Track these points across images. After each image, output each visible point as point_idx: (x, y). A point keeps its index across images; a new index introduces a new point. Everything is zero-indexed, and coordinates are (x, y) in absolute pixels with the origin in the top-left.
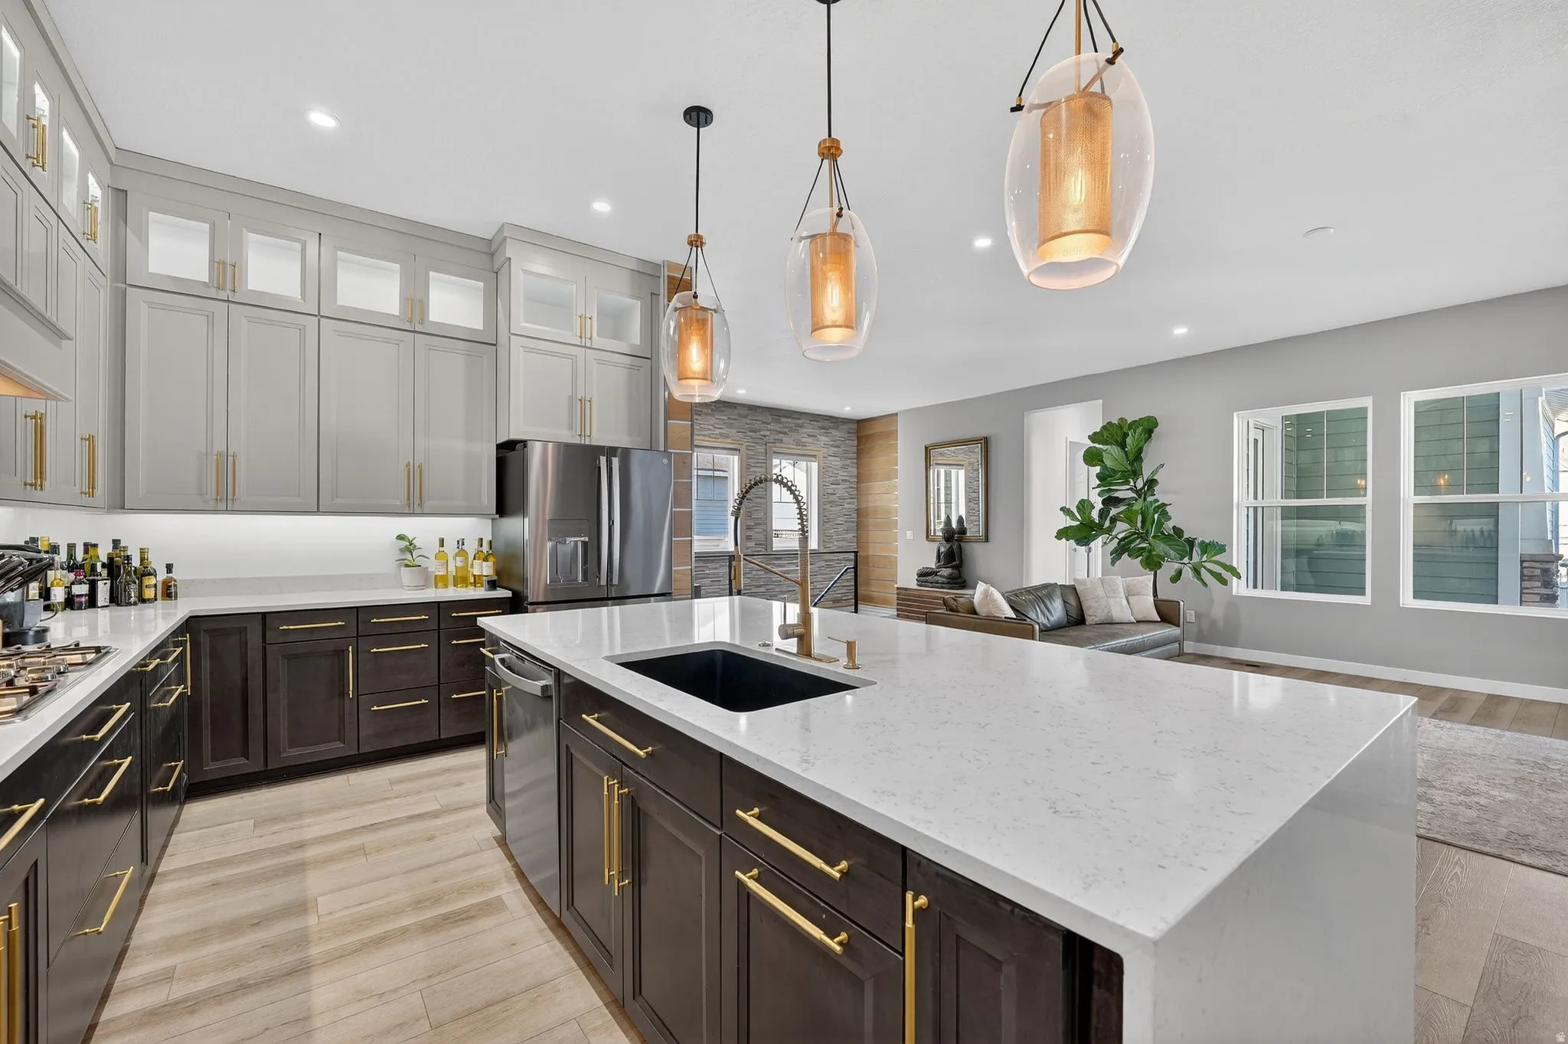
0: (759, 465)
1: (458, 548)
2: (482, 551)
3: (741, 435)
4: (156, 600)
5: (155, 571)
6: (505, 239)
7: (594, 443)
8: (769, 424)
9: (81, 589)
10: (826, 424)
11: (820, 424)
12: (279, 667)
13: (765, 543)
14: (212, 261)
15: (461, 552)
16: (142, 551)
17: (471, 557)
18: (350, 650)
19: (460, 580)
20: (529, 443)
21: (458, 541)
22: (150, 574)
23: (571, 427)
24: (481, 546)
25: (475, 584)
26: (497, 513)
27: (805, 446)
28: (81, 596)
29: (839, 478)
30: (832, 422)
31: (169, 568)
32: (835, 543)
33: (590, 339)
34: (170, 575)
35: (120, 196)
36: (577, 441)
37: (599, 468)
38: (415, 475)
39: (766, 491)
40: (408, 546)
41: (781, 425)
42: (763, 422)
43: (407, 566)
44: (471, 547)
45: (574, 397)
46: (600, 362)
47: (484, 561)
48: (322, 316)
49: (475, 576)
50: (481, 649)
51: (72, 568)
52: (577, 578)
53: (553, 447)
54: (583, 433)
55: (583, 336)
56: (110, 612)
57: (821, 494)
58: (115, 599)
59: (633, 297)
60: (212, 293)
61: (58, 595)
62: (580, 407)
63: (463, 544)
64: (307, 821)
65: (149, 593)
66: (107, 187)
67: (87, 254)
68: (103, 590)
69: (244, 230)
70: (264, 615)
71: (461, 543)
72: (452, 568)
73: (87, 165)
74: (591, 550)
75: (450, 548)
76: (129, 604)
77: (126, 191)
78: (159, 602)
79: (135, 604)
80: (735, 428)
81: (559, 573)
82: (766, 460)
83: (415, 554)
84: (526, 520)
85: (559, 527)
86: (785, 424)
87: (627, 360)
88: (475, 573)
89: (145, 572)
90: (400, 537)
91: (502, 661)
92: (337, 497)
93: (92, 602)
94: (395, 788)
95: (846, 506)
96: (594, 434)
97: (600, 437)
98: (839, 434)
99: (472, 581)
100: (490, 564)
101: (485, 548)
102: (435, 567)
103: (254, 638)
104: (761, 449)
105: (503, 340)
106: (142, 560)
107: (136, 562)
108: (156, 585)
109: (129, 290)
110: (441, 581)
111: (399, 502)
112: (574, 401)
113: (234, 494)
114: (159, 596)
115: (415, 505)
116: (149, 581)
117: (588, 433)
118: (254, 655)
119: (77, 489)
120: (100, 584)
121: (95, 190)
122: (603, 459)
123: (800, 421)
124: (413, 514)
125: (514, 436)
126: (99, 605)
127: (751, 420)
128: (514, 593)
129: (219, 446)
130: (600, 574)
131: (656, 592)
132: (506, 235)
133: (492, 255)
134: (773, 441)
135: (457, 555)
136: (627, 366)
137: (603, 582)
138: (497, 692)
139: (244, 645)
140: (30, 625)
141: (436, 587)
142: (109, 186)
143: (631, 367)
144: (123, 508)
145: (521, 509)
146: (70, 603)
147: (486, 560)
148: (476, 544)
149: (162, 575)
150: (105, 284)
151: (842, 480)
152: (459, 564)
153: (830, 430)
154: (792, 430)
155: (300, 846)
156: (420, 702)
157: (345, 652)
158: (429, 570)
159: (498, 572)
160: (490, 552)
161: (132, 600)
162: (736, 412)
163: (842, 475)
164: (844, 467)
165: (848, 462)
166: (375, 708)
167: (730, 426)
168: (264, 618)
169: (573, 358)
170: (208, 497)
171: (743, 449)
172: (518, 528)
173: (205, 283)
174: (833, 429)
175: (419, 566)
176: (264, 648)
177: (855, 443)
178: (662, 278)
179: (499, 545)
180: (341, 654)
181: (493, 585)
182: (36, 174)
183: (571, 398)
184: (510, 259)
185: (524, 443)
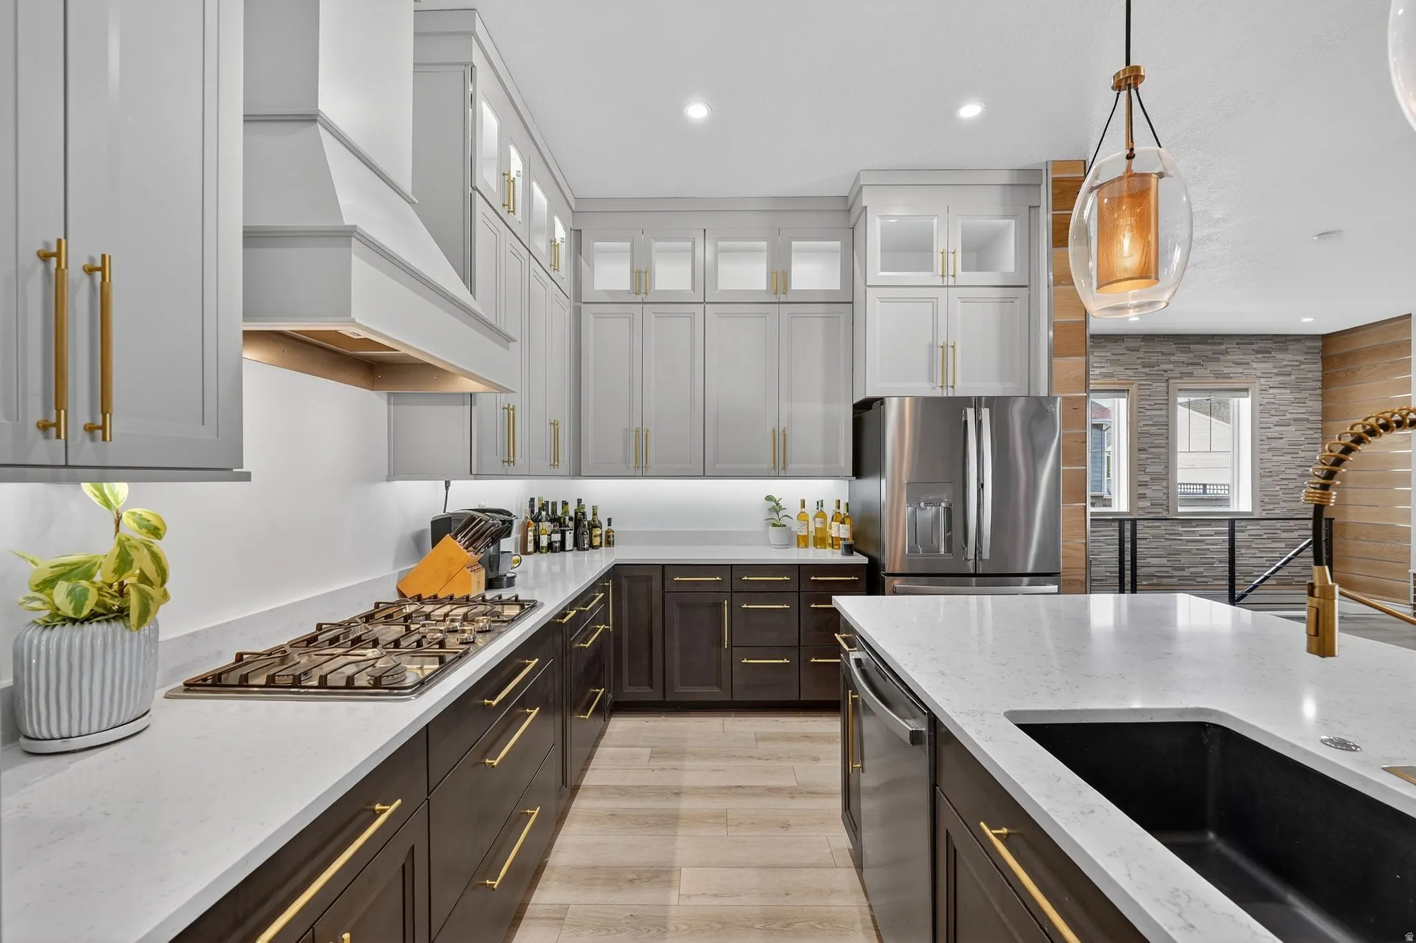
0: (1156, 406)
1: (818, 509)
2: (839, 513)
3: (1130, 373)
4: (601, 546)
5: (601, 525)
6: (861, 188)
7: (957, 394)
8: (1173, 354)
9: (557, 537)
10: (1269, 345)
11: (1255, 347)
12: (674, 613)
13: (1165, 502)
14: (632, 271)
15: (821, 514)
16: (594, 508)
17: (829, 519)
18: (726, 603)
19: (820, 540)
20: (887, 400)
21: (818, 502)
22: (596, 527)
23: (931, 380)
24: (839, 508)
25: (832, 546)
26: (853, 476)
27: (1231, 378)
28: (556, 542)
29: (1288, 416)
30: (1275, 342)
31: (609, 520)
32: (1282, 504)
33: (954, 276)
34: (610, 527)
35: (577, 235)
36: (938, 393)
37: (966, 422)
38: (781, 441)
39: (1167, 438)
40: (774, 506)
41: (1192, 355)
42: (1163, 354)
43: (774, 525)
44: (829, 509)
45: (935, 344)
46: (964, 300)
47: (841, 523)
48: (707, 303)
49: (832, 538)
50: (836, 635)
51: (552, 521)
52: (939, 548)
53: (911, 401)
54: (945, 384)
55: (946, 273)
56: (574, 556)
57: (1258, 438)
58: (577, 545)
59: (1005, 217)
60: (632, 298)
61: (544, 541)
62: (942, 355)
63: (822, 506)
64: (687, 764)
65: (596, 541)
66: (569, 230)
67: (554, 282)
68: (569, 537)
69: (653, 240)
70: (663, 566)
71: (820, 504)
72: (812, 529)
73: (552, 211)
74: (956, 516)
75: (811, 509)
76: (584, 550)
77: (581, 231)
78: (603, 548)
79: (588, 550)
80: (1122, 365)
81: (918, 543)
82: (1168, 400)
83: (781, 513)
84: (883, 482)
85: (918, 489)
86: (1196, 353)
87: (998, 292)
88: (833, 536)
89: (594, 525)
90: (769, 498)
91: (858, 661)
92: (718, 463)
93: (562, 547)
94: (761, 745)
95: (1301, 454)
96: (958, 383)
97: (963, 387)
98: (1290, 357)
99: (830, 542)
100: (847, 526)
101: (843, 510)
102: (797, 527)
103: (656, 585)
104: (1161, 386)
105: (858, 297)
106: (595, 514)
107: (589, 517)
108: (601, 534)
109: (583, 306)
110: (802, 541)
111: (767, 465)
112: (935, 348)
113: (646, 464)
114: (603, 544)
115: (780, 470)
116: (597, 532)
117: (950, 383)
118: (657, 599)
119: (548, 463)
120: (567, 533)
121: (560, 233)
122: (970, 413)
123: (1223, 347)
124: (778, 477)
125: (871, 394)
126: (567, 549)
127: (1145, 352)
128: (870, 558)
129: (637, 424)
130: (966, 546)
131: (1030, 569)
132: (861, 183)
133: (849, 210)
134: (1179, 375)
135: (816, 517)
136: (999, 300)
137: (971, 555)
138: (852, 694)
139: (650, 590)
140: (505, 572)
141: (798, 547)
142: (571, 230)
143: (1004, 300)
144: (580, 475)
145: (878, 470)
146: (550, 547)
147: (843, 522)
148: (834, 505)
149: (605, 527)
150: (567, 303)
151: (1295, 420)
152: (819, 525)
153: (1273, 354)
154: (1208, 359)
155: (678, 793)
156: (781, 661)
157: (721, 605)
158: (792, 530)
159: (855, 535)
160: (847, 514)
161: (586, 546)
162: (1124, 345)
163: (1293, 412)
164: (1298, 401)
165: (1305, 394)
166: (745, 661)
167: (1115, 362)
168: (664, 569)
169: (933, 301)
170: (630, 465)
171: (1133, 388)
172: (876, 489)
173: (628, 291)
174: (1276, 350)
175: (785, 526)
176: (663, 595)
177: (1319, 366)
178: (1043, 187)
179: (856, 507)
180: (719, 606)
181: (849, 549)
182: (510, 219)
183: (932, 346)
184: (866, 207)
185: (881, 400)
